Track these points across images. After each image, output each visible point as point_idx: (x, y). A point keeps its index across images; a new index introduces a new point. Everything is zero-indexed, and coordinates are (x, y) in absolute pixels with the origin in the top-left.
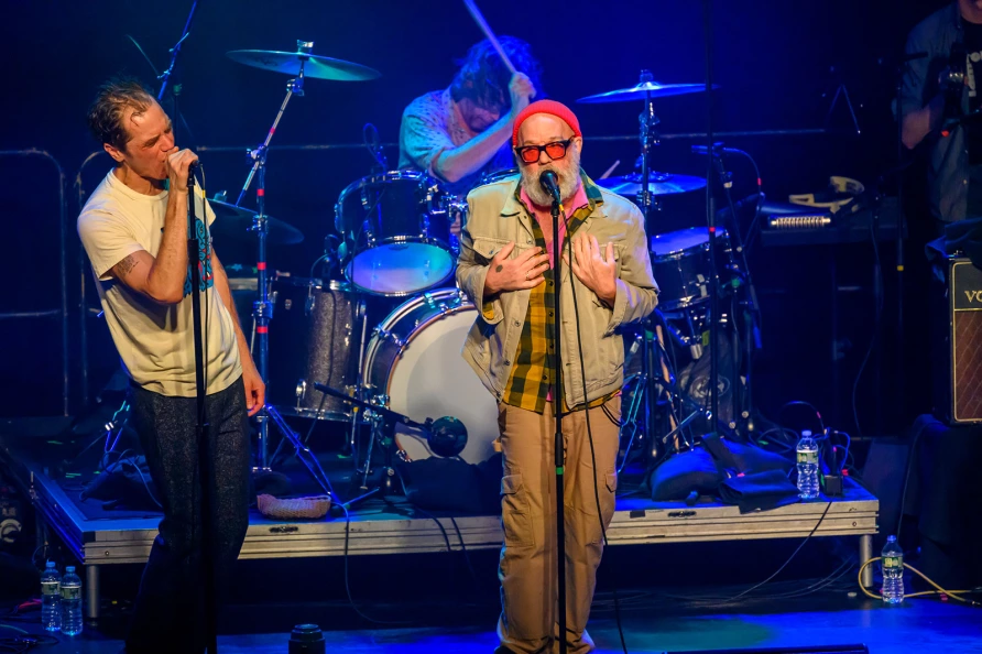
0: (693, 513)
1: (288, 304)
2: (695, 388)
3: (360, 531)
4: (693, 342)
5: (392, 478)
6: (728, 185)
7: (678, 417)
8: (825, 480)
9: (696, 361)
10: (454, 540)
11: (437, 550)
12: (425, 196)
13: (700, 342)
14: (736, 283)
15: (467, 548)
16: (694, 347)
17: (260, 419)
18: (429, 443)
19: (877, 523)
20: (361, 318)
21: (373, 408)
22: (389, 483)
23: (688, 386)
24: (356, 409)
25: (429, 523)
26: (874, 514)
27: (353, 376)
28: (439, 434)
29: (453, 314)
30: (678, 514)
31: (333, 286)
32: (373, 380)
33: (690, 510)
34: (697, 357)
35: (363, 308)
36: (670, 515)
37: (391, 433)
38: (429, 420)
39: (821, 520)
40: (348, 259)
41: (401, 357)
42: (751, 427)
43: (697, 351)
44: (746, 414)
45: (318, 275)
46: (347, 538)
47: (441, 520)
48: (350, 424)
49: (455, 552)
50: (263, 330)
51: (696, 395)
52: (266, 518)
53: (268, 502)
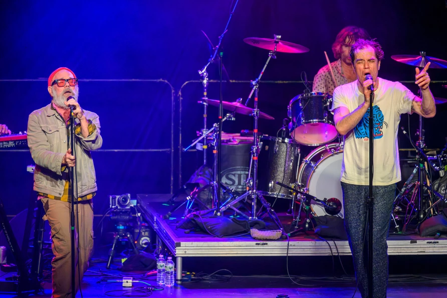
0: (438, 242)
1: (267, 148)
2: (441, 189)
3: (294, 246)
4: (440, 169)
5: (309, 223)
7: (433, 202)
9: (442, 177)
10: (334, 251)
11: (327, 255)
12: (326, 103)
13: (444, 169)
15: (340, 254)
16: (441, 172)
17: (253, 197)
18: (325, 209)
20: (298, 155)
21: (302, 193)
22: (307, 226)
23: (438, 189)
24: (294, 194)
25: (324, 243)
27: (293, 180)
28: (330, 205)
29: (336, 154)
30: (431, 243)
31: (287, 140)
32: (302, 181)
33: (436, 241)
34: (442, 176)
35: (299, 151)
36: (428, 243)
37: (308, 204)
38: (325, 199)
40: (293, 129)
41: (314, 172)
43: (442, 173)
45: (280, 136)
46: (288, 248)
47: (330, 242)
48: (292, 200)
49: (335, 256)
50: (255, 158)
51: (442, 192)
52: (254, 239)
53: (255, 232)
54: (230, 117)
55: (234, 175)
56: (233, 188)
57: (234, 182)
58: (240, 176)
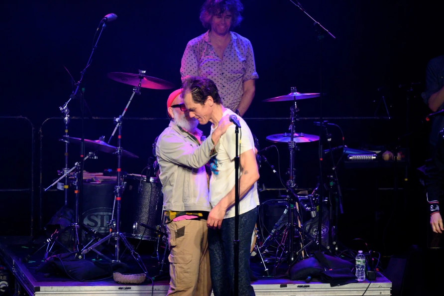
0: (309, 286)
1: (131, 187)
2: (313, 231)
3: (159, 290)
4: (312, 210)
6: (329, 140)
7: (304, 244)
8: (369, 273)
9: (313, 218)
13: (316, 210)
14: (332, 184)
17: (116, 239)
19: (391, 293)
23: (309, 230)
24: (159, 236)
26: (389, 289)
27: (158, 221)
30: (301, 286)
31: (151, 180)
33: (307, 285)
34: (313, 216)
36: (298, 286)
39: (366, 291)
42: (337, 249)
43: (313, 214)
44: (334, 243)
45: (144, 174)
46: (153, 291)
48: (157, 242)
50: (119, 199)
51: (314, 233)
52: (117, 283)
53: (118, 276)
54: (92, 156)
55: (97, 216)
56: (95, 230)
57: (96, 223)
58: (102, 217)
